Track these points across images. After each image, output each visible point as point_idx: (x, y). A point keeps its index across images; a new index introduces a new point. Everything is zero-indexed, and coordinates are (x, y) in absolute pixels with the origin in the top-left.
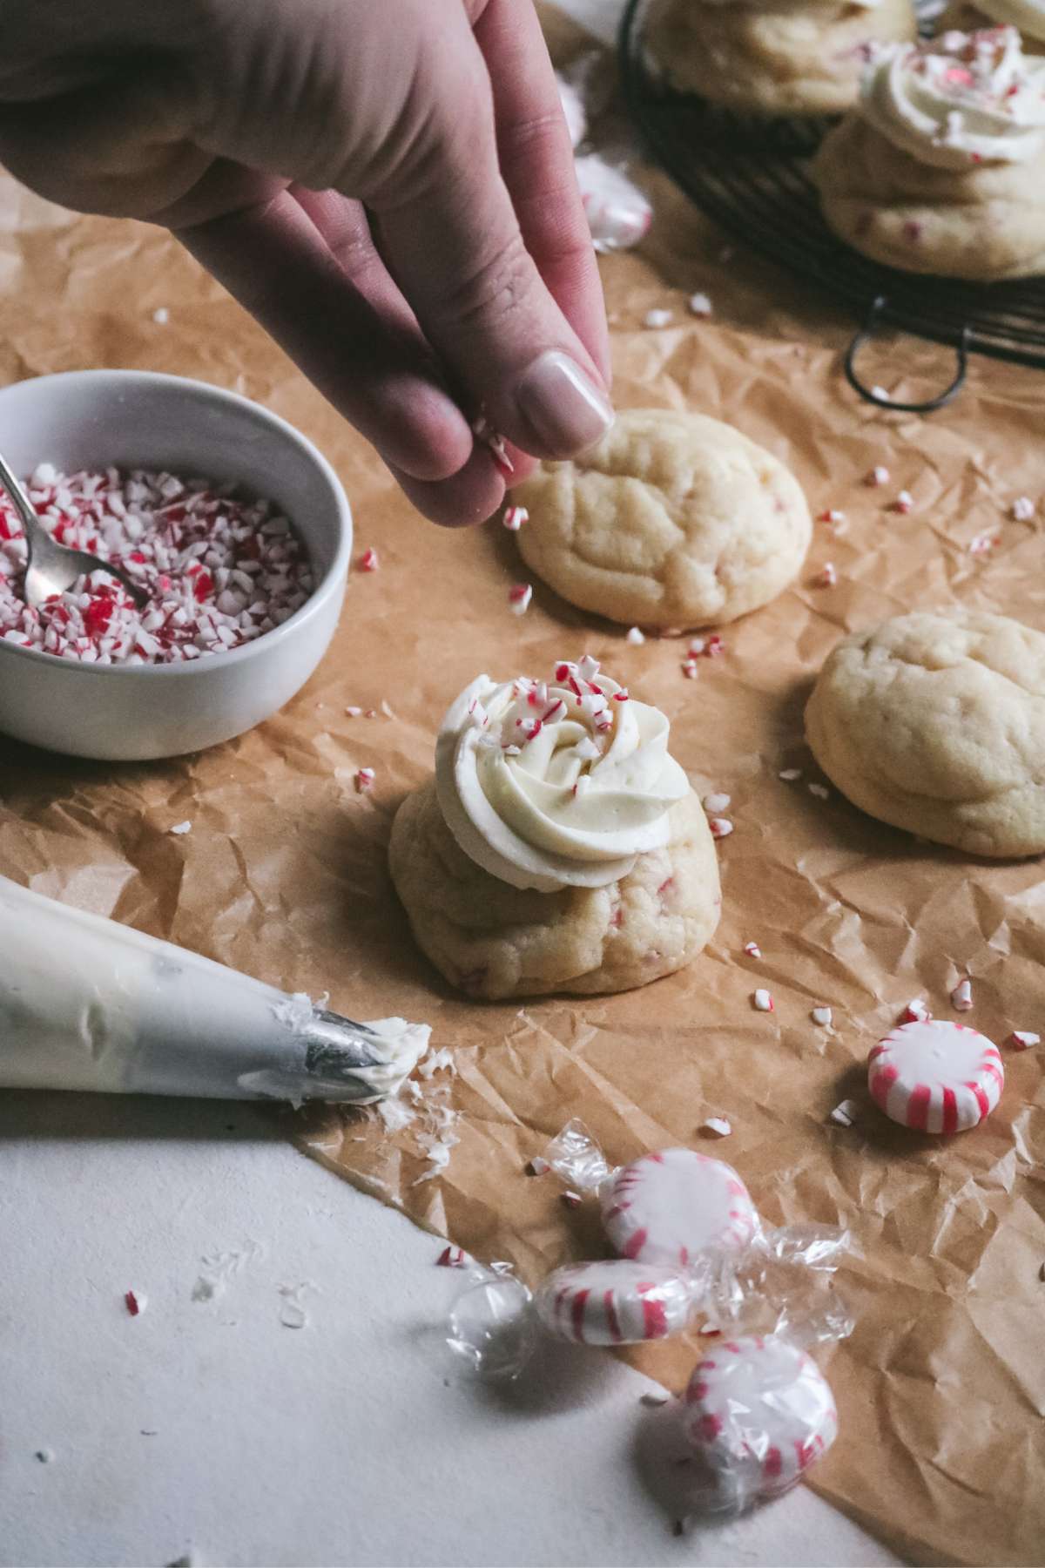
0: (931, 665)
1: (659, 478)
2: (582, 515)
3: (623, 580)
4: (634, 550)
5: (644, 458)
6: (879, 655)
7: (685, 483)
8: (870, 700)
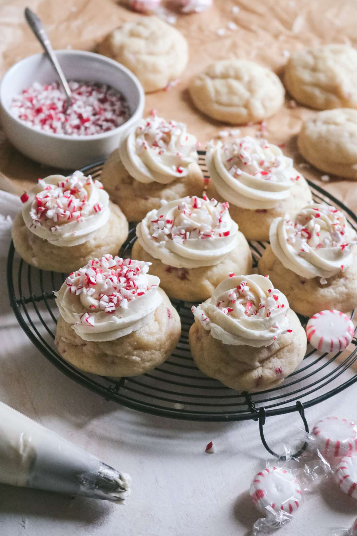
0: (336, 124)
1: (238, 77)
2: (217, 92)
3: (234, 110)
4: (236, 100)
5: (232, 73)
6: (319, 124)
7: (246, 78)
8: (320, 137)
